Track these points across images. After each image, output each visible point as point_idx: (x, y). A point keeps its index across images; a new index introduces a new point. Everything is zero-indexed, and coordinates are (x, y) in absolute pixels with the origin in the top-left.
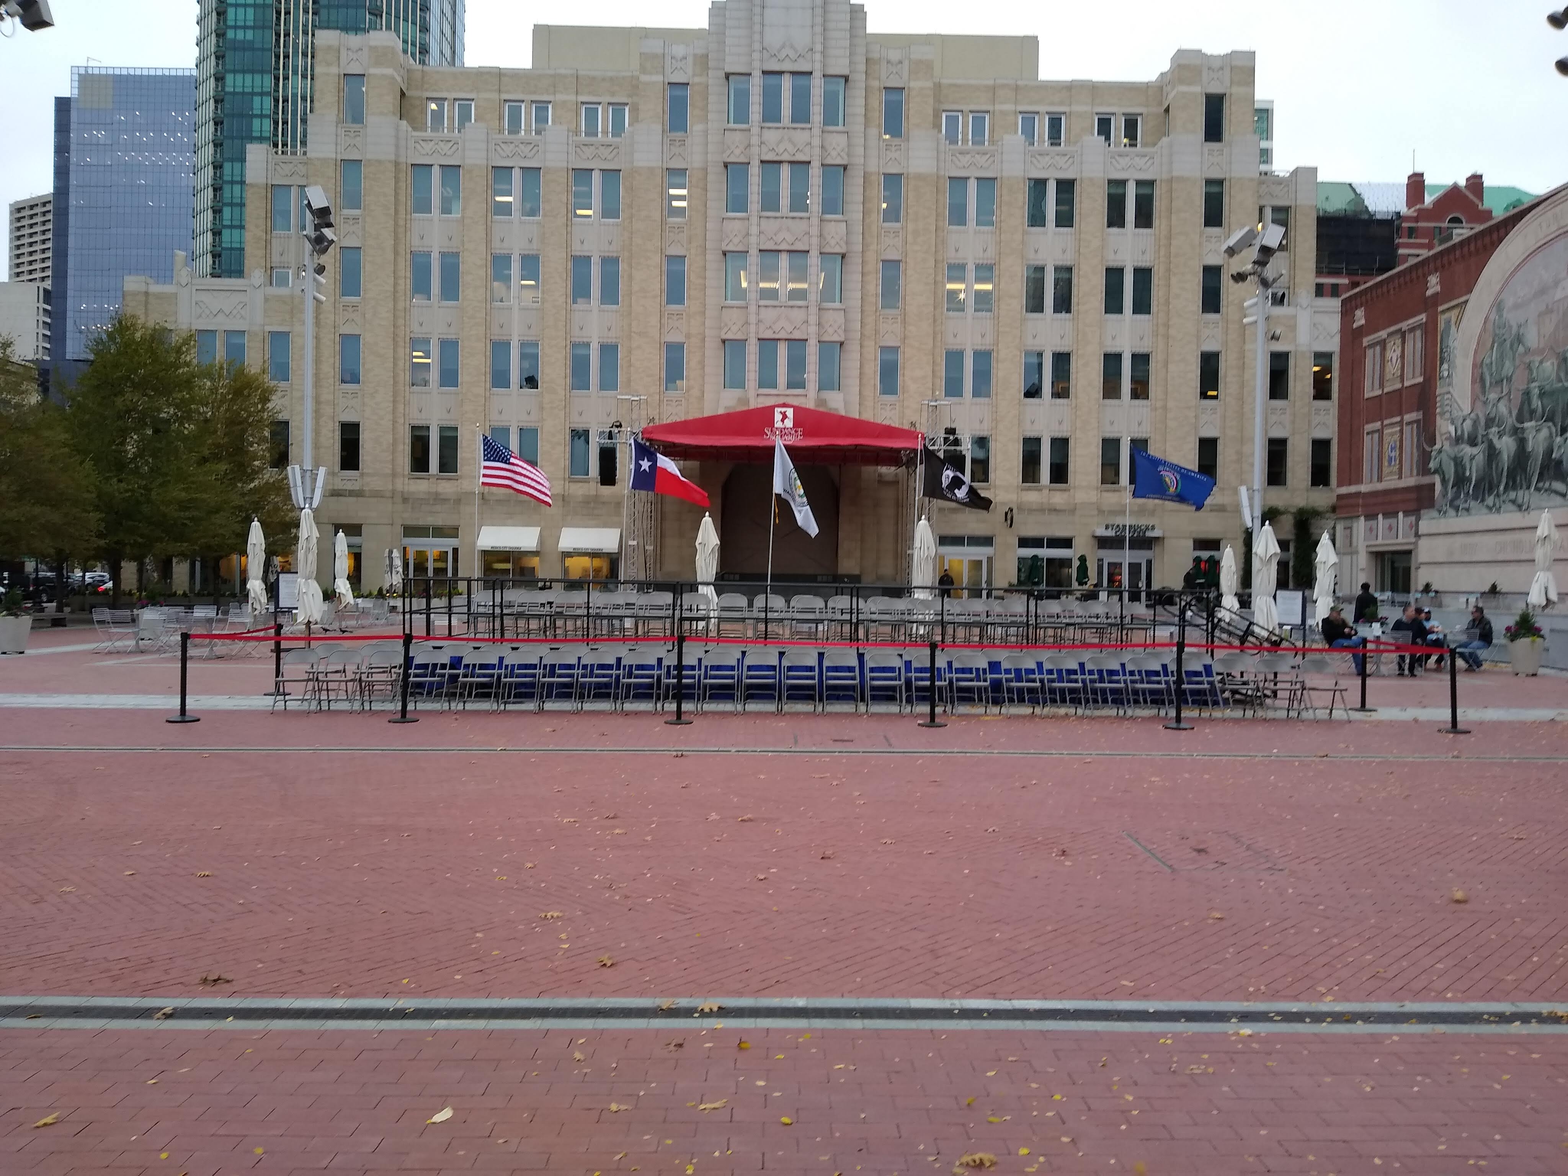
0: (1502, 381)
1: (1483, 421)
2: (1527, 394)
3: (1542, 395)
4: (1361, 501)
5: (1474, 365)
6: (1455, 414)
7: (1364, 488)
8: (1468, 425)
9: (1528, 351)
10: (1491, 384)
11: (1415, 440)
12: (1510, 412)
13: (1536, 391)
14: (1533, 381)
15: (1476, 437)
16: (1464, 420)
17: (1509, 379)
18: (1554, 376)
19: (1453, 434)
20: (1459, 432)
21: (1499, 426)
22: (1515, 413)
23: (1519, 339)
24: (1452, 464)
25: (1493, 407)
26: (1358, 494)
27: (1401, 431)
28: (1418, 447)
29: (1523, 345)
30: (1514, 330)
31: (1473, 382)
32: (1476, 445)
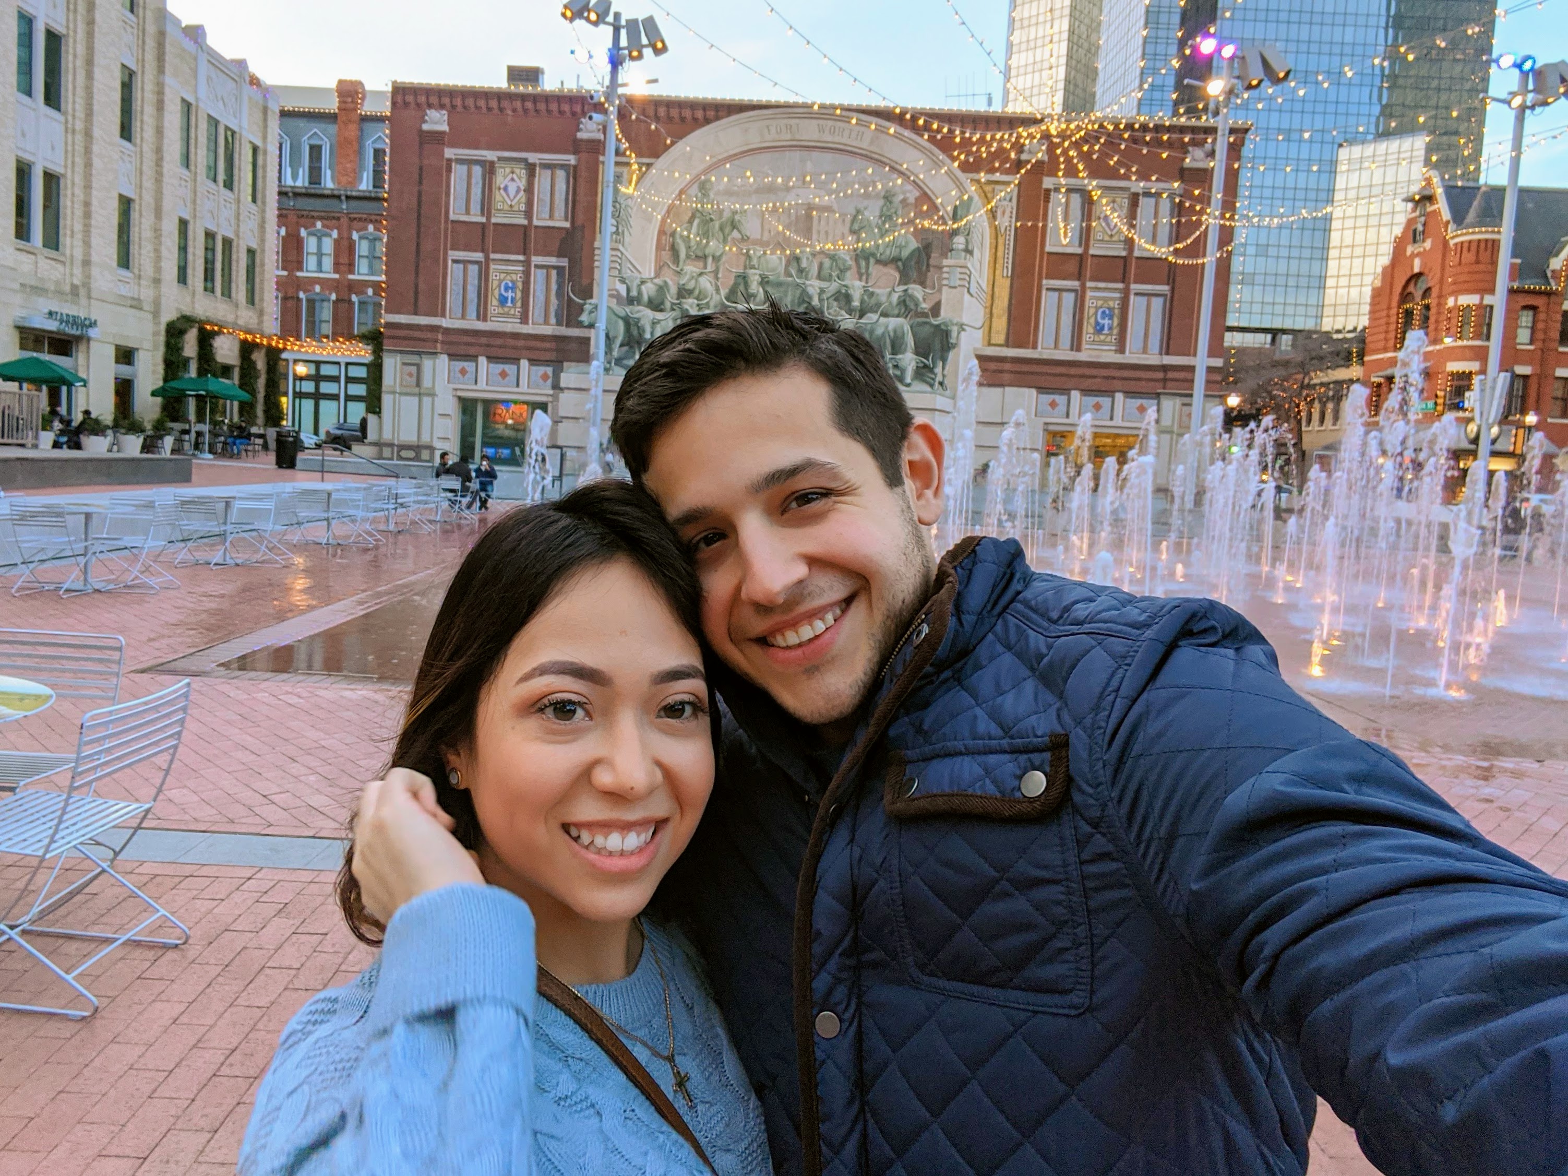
0: (705, 257)
1: (673, 290)
2: (743, 278)
3: (764, 282)
4: (440, 337)
5: (662, 232)
6: (627, 273)
7: (445, 323)
8: (648, 290)
9: (745, 239)
10: (688, 256)
11: (554, 287)
12: (717, 290)
13: (757, 278)
14: (753, 267)
15: (662, 303)
16: (643, 282)
17: (716, 259)
18: (782, 269)
19: (624, 293)
20: (634, 293)
21: (698, 299)
22: (724, 292)
23: (734, 225)
24: (621, 324)
25: (690, 280)
26: (434, 329)
27: (527, 274)
28: (559, 294)
29: (739, 231)
30: (727, 215)
31: (659, 247)
32: (661, 311)
